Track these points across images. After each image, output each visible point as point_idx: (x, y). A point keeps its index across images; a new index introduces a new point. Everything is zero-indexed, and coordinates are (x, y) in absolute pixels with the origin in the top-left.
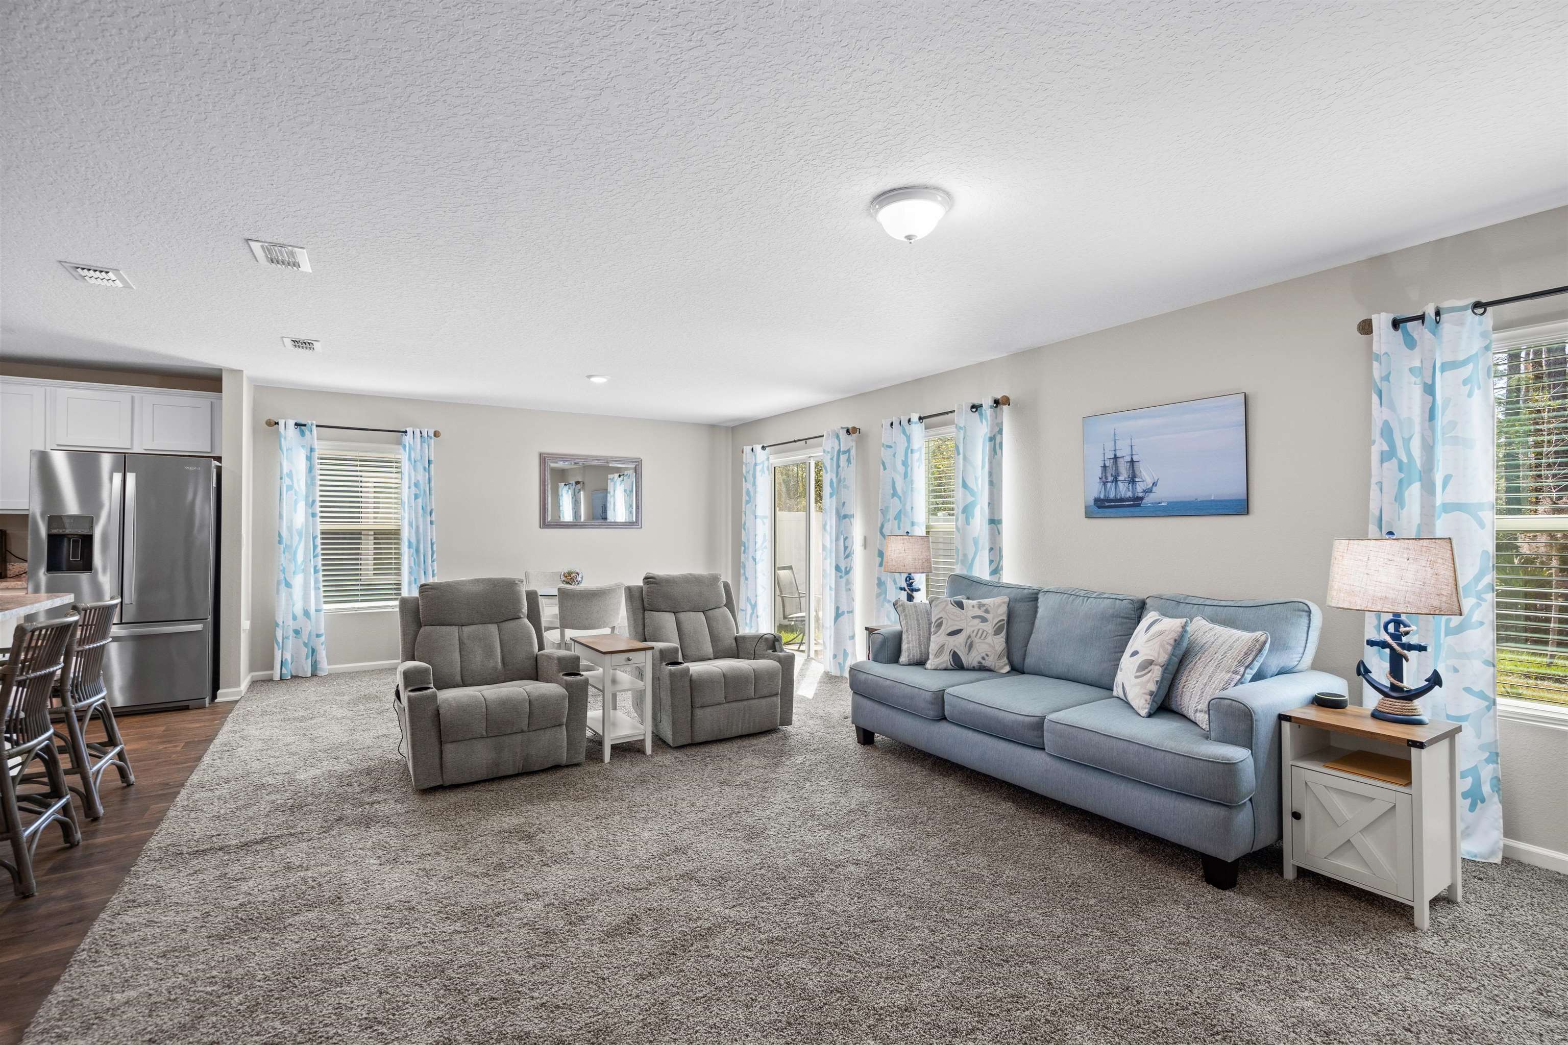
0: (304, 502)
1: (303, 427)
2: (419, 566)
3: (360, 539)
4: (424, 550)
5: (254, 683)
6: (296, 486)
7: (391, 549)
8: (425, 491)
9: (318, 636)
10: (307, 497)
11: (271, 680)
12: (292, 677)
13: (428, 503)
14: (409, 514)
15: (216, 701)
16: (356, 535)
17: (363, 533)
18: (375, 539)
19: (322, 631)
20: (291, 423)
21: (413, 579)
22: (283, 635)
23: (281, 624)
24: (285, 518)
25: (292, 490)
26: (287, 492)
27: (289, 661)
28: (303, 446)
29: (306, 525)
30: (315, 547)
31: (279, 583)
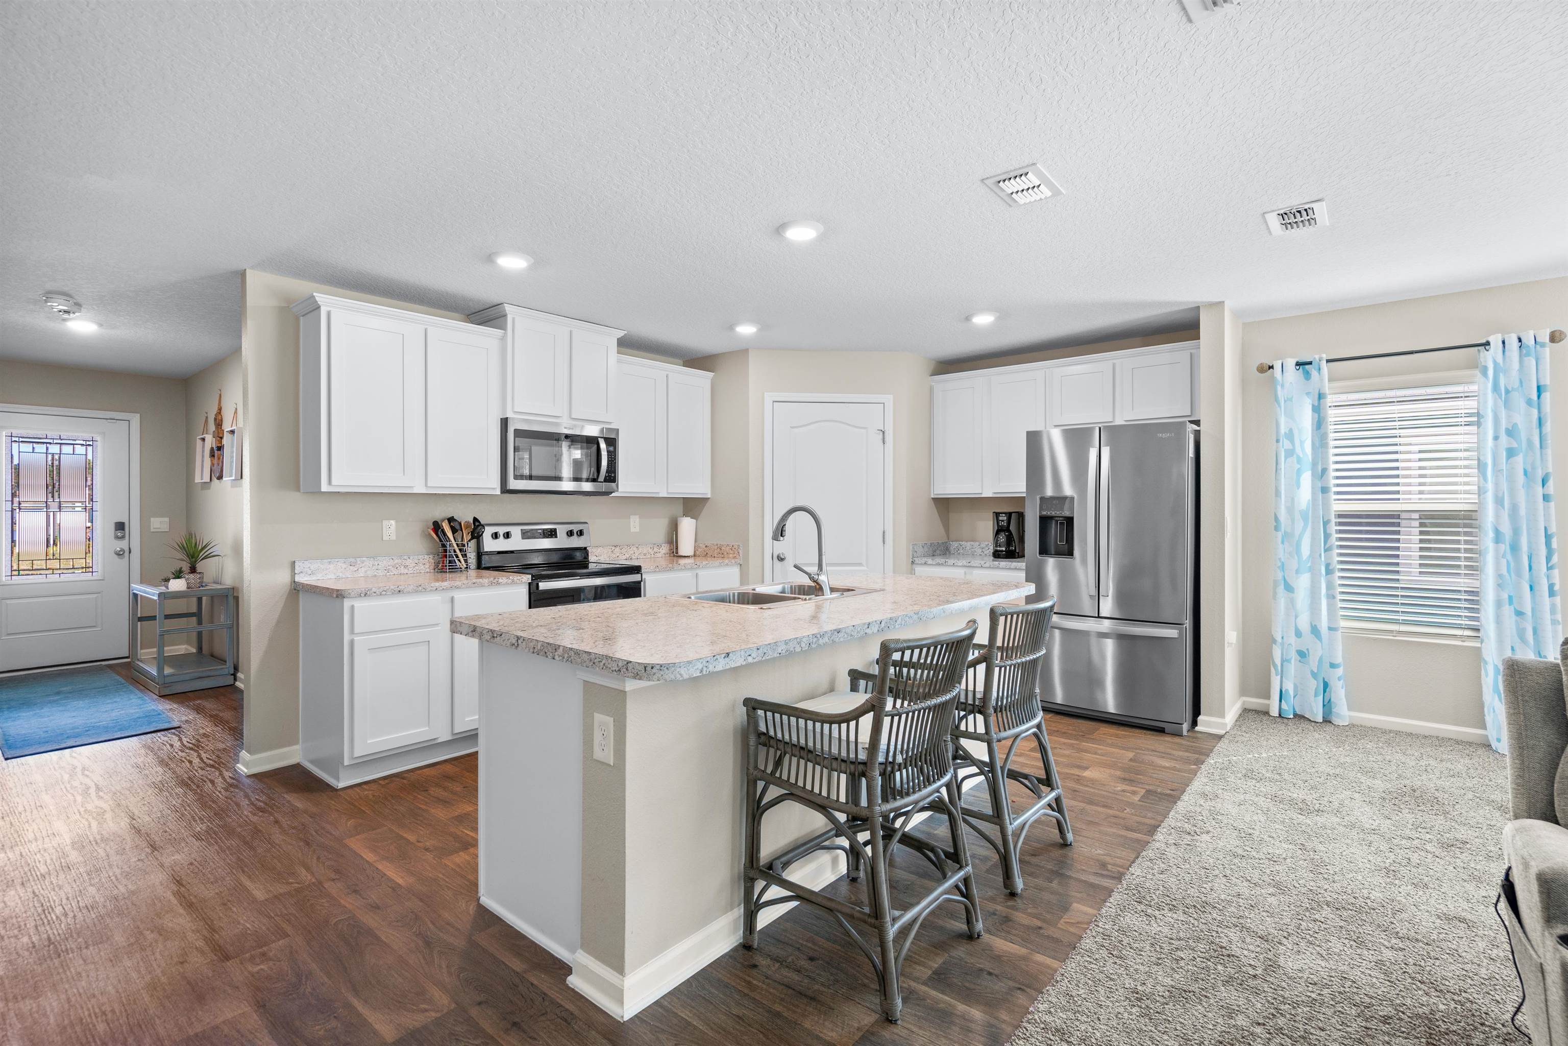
0: (1309, 473)
1: (1307, 367)
2: (1519, 574)
3: (1398, 525)
4: (1530, 548)
5: (1246, 712)
6: (1298, 450)
7: (1458, 542)
8: (1530, 443)
9: (1333, 666)
10: (1314, 464)
11: (1267, 713)
12: (1296, 715)
13: (1538, 462)
14: (1497, 484)
15: (1197, 728)
16: (1392, 520)
17: (1403, 515)
18: (1422, 525)
19: (1339, 660)
20: (1291, 363)
21: (1505, 596)
22: (1282, 654)
23: (1279, 639)
24: (1283, 492)
25: (1292, 455)
26: (1286, 458)
27: (1291, 693)
28: (1308, 394)
29: (1313, 505)
30: (1327, 536)
31: (1276, 583)
